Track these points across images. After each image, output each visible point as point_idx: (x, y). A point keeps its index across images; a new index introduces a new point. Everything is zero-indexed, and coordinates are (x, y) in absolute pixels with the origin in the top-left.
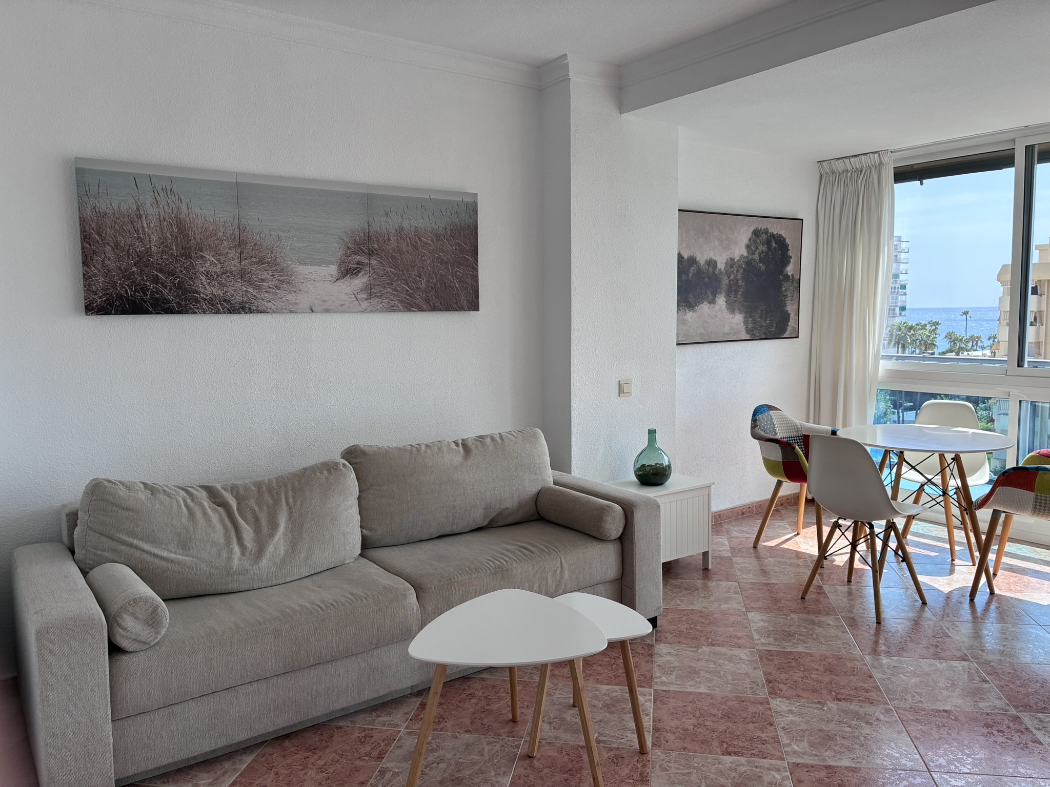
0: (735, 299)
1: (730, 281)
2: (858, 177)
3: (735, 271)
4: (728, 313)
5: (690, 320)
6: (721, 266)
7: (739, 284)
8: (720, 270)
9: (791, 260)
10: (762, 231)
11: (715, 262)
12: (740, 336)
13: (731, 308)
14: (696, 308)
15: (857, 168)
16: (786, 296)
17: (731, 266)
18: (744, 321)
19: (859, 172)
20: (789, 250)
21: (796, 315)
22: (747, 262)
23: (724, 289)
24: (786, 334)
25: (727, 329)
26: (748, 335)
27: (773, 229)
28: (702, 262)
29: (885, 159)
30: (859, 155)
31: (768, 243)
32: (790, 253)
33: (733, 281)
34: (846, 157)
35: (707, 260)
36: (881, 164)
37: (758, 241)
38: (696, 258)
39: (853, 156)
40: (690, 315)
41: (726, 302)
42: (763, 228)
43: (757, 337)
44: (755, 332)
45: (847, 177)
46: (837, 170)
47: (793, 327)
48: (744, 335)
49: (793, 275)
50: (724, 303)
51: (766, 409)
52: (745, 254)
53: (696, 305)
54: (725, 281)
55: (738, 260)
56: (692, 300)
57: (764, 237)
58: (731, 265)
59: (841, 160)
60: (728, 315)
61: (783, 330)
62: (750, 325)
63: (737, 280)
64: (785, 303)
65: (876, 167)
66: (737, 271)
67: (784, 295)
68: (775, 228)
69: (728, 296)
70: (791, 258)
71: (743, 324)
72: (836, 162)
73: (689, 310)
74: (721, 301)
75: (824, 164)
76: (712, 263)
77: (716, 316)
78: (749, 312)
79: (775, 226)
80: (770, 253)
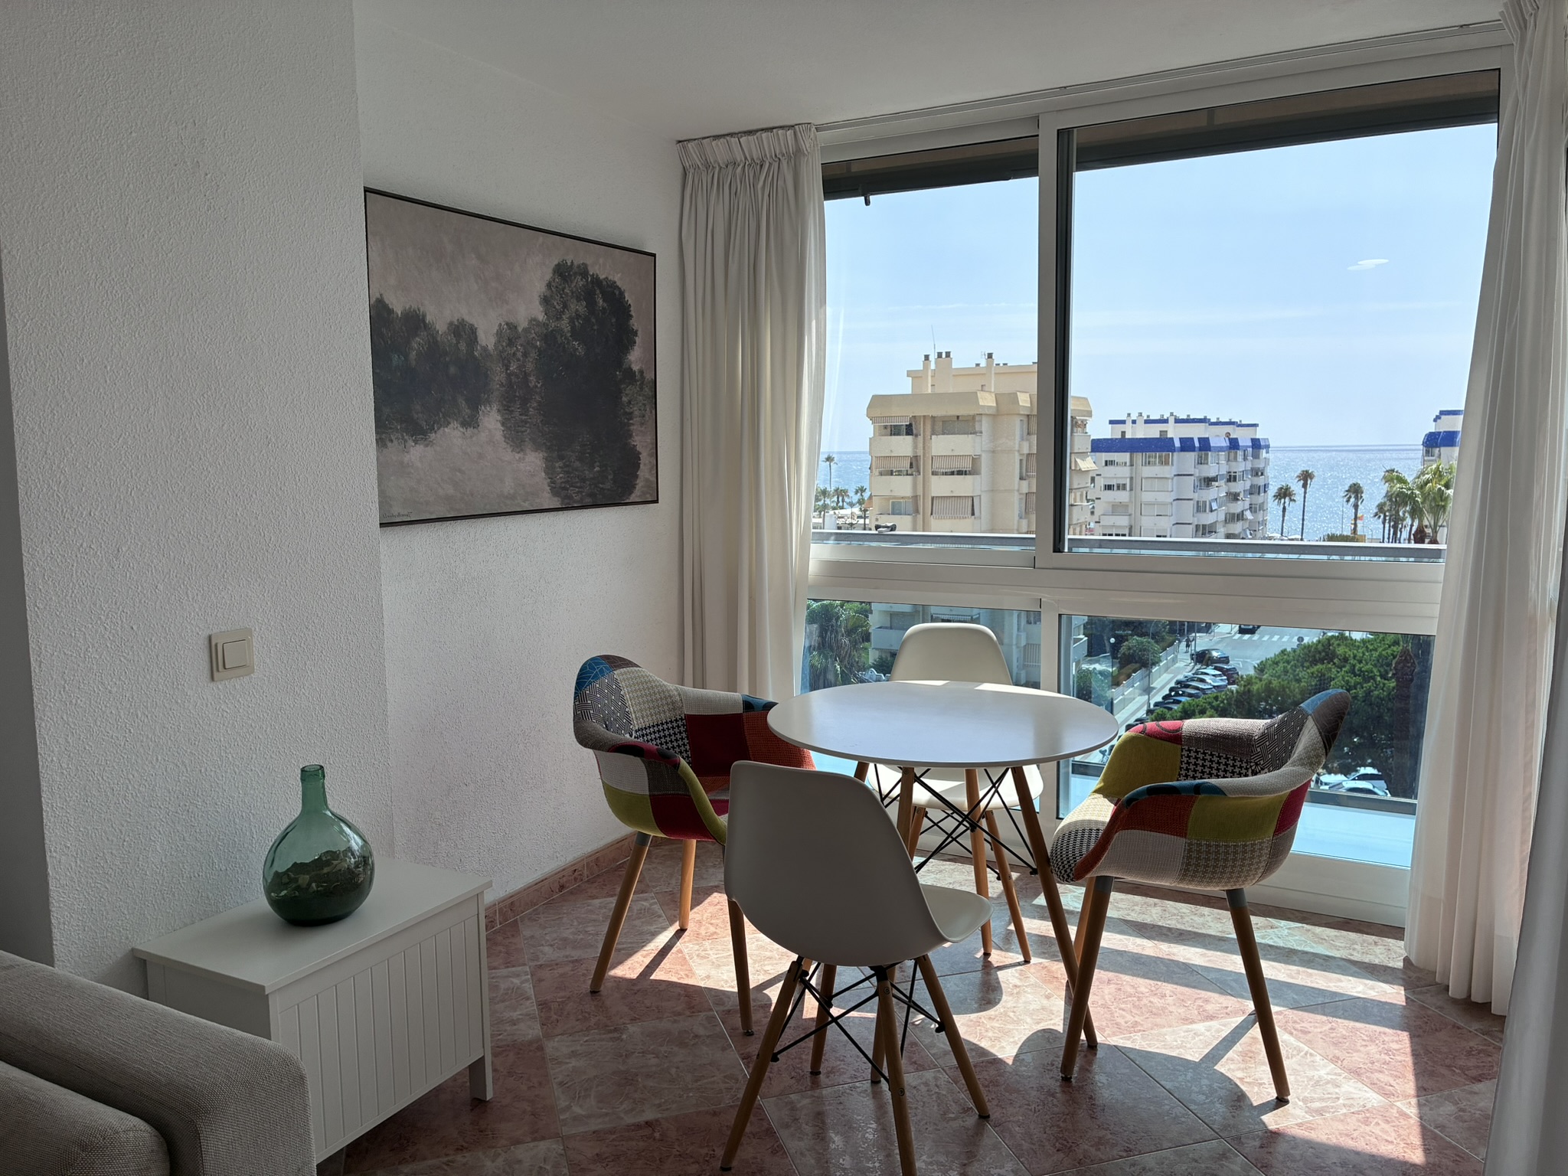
0: (524, 417)
1: (509, 375)
2: (756, 178)
3: (519, 355)
4: (509, 450)
5: (419, 465)
6: (487, 339)
7: (531, 385)
8: (485, 349)
9: (637, 339)
10: (575, 269)
11: (473, 331)
12: (538, 501)
13: (515, 437)
14: (433, 436)
15: (753, 159)
16: (630, 416)
17: (511, 342)
18: (547, 467)
19: (758, 167)
20: (631, 316)
21: (650, 455)
22: (546, 335)
23: (496, 393)
24: (633, 495)
25: (508, 486)
26: (556, 499)
27: (597, 267)
28: (441, 327)
29: (806, 144)
30: (757, 131)
31: (588, 296)
32: (635, 323)
33: (517, 376)
34: (731, 135)
35: (451, 324)
36: (798, 152)
37: (566, 291)
38: (424, 316)
39: (745, 132)
40: (416, 454)
41: (503, 424)
42: (576, 263)
43: (575, 502)
44: (572, 491)
45: (734, 175)
46: (715, 161)
47: (647, 480)
48: (548, 500)
49: (641, 372)
50: (499, 425)
51: (604, 666)
52: (541, 317)
53: (432, 429)
54: (498, 376)
55: (525, 330)
56: (420, 415)
57: (579, 282)
58: (510, 340)
59: (722, 140)
60: (508, 455)
61: (629, 488)
62: (560, 477)
63: (526, 375)
64: (629, 430)
65: (790, 158)
66: (525, 355)
67: (626, 413)
68: (602, 267)
69: (506, 409)
70: (635, 333)
71: (543, 474)
72: (714, 143)
73: (416, 442)
74: (491, 420)
75: (690, 145)
76: (463, 331)
77: (481, 456)
78: (555, 447)
79: (601, 261)
80: (594, 320)
